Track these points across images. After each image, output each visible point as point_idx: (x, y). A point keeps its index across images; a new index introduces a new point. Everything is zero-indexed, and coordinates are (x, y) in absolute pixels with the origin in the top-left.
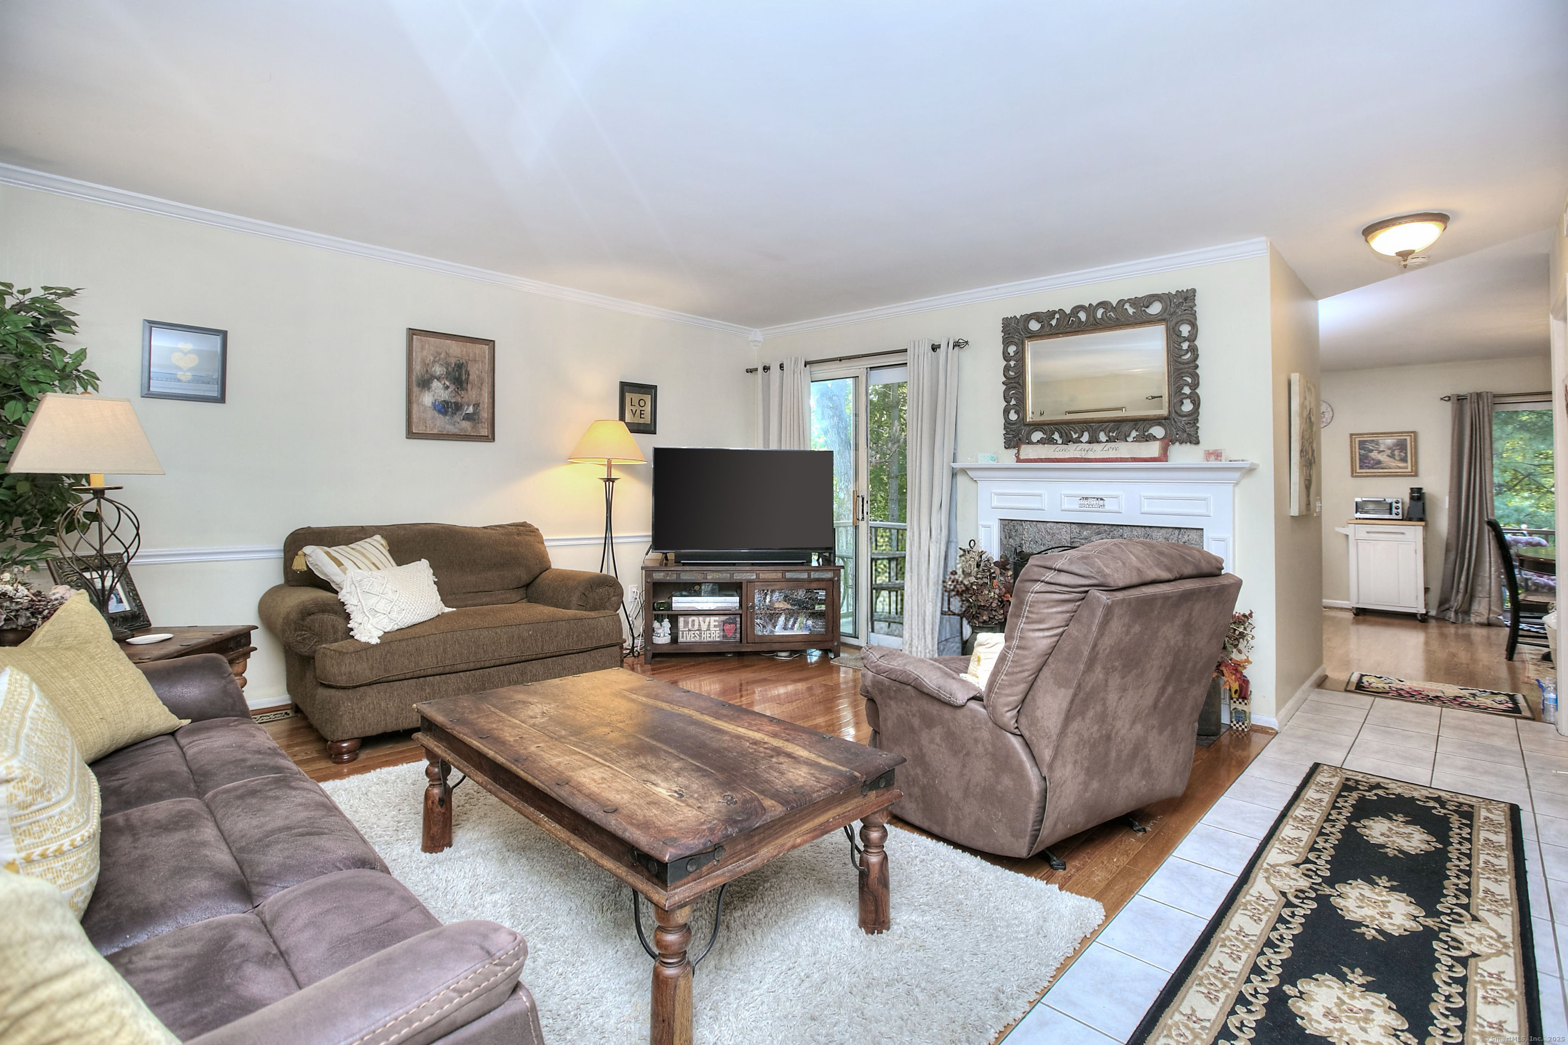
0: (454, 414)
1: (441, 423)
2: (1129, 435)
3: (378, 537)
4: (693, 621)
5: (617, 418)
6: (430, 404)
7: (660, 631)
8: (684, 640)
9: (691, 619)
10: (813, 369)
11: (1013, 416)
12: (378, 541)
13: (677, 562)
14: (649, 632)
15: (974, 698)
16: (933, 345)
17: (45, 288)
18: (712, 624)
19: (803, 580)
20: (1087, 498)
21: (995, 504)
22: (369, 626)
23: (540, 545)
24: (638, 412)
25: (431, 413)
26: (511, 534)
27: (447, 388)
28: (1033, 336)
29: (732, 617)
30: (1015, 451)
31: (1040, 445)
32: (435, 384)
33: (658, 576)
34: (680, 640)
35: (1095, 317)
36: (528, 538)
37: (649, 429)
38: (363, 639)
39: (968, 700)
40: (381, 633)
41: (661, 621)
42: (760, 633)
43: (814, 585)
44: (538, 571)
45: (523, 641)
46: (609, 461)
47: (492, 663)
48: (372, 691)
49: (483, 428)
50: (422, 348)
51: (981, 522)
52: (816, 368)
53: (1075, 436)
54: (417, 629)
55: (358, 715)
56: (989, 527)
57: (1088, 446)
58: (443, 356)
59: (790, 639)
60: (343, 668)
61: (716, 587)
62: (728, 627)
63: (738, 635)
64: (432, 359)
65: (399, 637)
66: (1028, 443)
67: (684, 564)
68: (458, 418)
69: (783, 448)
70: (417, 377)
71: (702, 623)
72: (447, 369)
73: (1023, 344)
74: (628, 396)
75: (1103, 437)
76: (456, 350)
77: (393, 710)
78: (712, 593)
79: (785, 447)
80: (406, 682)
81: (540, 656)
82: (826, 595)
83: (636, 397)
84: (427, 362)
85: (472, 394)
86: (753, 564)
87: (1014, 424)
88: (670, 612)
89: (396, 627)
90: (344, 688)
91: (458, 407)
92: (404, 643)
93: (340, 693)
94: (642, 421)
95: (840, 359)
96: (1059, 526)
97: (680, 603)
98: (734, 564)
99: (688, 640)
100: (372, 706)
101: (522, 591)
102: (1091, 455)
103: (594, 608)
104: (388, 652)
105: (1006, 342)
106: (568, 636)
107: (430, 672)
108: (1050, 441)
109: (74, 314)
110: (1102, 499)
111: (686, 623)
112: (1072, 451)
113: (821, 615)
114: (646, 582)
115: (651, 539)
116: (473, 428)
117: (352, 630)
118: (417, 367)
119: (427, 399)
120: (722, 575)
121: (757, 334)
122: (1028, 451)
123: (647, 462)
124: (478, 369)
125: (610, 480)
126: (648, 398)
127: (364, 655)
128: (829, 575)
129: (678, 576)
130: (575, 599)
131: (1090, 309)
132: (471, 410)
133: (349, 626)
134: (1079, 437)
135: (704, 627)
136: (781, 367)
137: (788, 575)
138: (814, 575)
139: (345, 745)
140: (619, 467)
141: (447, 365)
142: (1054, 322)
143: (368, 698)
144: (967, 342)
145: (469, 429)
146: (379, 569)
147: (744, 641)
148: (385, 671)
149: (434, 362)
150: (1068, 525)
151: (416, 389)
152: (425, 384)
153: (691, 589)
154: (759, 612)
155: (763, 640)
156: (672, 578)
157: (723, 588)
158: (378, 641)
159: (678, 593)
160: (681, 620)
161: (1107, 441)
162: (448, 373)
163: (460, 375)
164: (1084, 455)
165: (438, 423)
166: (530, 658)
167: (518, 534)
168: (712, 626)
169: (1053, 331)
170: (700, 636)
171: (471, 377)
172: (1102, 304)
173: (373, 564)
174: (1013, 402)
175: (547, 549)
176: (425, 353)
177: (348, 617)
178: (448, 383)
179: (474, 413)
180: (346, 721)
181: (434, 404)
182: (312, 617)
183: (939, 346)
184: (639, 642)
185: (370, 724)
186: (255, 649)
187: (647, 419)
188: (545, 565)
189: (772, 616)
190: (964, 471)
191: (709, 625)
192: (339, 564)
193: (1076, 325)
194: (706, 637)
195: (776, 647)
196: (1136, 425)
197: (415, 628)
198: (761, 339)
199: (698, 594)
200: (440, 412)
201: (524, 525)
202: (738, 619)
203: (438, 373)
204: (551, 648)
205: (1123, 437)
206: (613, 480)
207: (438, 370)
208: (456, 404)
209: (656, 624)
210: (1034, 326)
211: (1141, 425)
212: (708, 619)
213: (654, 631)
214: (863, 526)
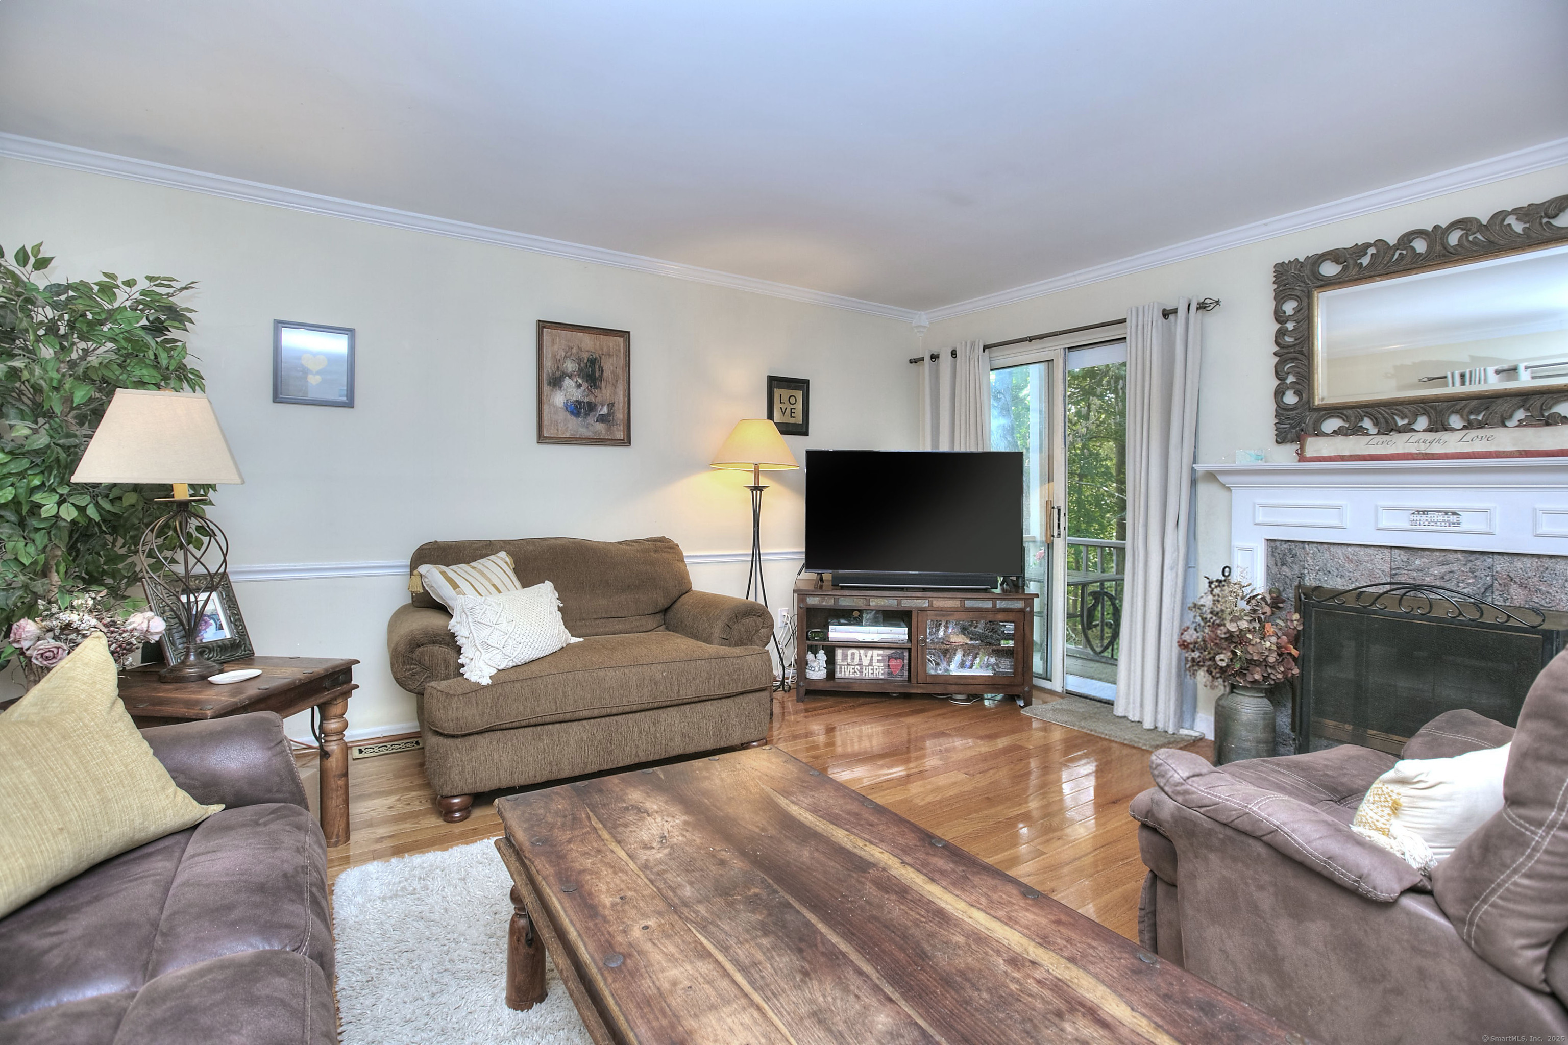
0: (587, 415)
1: (574, 426)
2: (1511, 416)
3: (503, 554)
4: (853, 654)
5: (765, 416)
6: (562, 405)
7: (815, 664)
8: (842, 675)
9: (850, 651)
10: (993, 355)
11: (1290, 398)
12: (502, 559)
13: (835, 585)
14: (801, 665)
15: (1415, 890)
16: (1164, 310)
17: (150, 279)
18: (876, 658)
19: (987, 610)
20: (1425, 512)
21: (1260, 519)
22: (482, 664)
23: (680, 564)
24: (788, 410)
25: (563, 415)
26: (647, 551)
27: (579, 386)
28: (1328, 283)
29: (899, 651)
30: (1296, 446)
31: (1340, 437)
32: (567, 382)
33: (812, 601)
34: (838, 675)
35: (1445, 246)
36: (666, 555)
37: (800, 429)
38: (473, 679)
39: (1404, 892)
40: (493, 672)
41: (815, 653)
42: (932, 672)
43: (1000, 616)
44: (677, 594)
45: (656, 683)
46: (757, 466)
47: (620, 710)
48: (483, 741)
49: (618, 430)
50: (553, 342)
51: (1236, 543)
52: (996, 352)
53: (1400, 423)
54: (535, 667)
55: (468, 768)
56: (1250, 550)
57: (1430, 436)
58: (574, 351)
59: (970, 681)
60: (450, 713)
61: (880, 616)
62: (893, 662)
63: (906, 673)
64: (563, 354)
65: (513, 677)
66: (1317, 435)
67: (843, 588)
68: (591, 419)
69: (957, 449)
70: (548, 375)
71: (863, 657)
72: (579, 365)
73: (1309, 296)
74: (777, 392)
75: (1455, 421)
76: (588, 342)
77: (506, 764)
78: (875, 622)
79: (960, 448)
80: (521, 730)
81: (676, 702)
82: (1016, 628)
83: (785, 393)
84: (558, 357)
85: (605, 393)
86: (924, 590)
87: (1292, 409)
88: (826, 643)
89: (511, 664)
90: (453, 736)
91: (591, 407)
92: (518, 685)
93: (448, 742)
94: (792, 421)
95: (1030, 339)
96: (1370, 551)
97: (837, 633)
98: (902, 589)
99: (847, 675)
100: (483, 758)
101: (659, 617)
102: (1437, 449)
103: (740, 643)
104: (500, 694)
105: (1280, 297)
106: (708, 679)
107: (548, 719)
108: (1356, 430)
109: (192, 311)
110: (1454, 513)
111: (845, 657)
112: (1399, 443)
113: (1008, 653)
114: (799, 607)
115: (804, 556)
116: (609, 430)
117: (463, 666)
118: (548, 364)
119: (559, 399)
120: (888, 602)
121: (923, 318)
122: (1315, 446)
123: (798, 468)
124: (612, 365)
125: (757, 488)
126: (799, 394)
127: (473, 700)
128: (1020, 605)
129: (836, 601)
130: (717, 632)
131: (1436, 235)
132: (605, 410)
133: (460, 661)
134: (1409, 424)
135: (866, 662)
136: (954, 354)
137: (968, 604)
138: (1000, 604)
139: (456, 800)
140: (766, 473)
141: (580, 360)
142: (1365, 261)
143: (479, 748)
144: (1218, 302)
145: (604, 432)
146: (500, 592)
147: (914, 680)
148: (497, 717)
149: (565, 357)
150: (1386, 551)
151: (546, 388)
152: (556, 382)
153: (850, 616)
154: (932, 646)
155: (938, 680)
156: (829, 603)
157: (889, 617)
158: (490, 682)
159: (835, 621)
160: (839, 652)
161: (1465, 427)
162: (580, 370)
163: (593, 371)
164: (1423, 448)
165: (570, 426)
166: (664, 704)
167: (656, 551)
168: (875, 660)
169: (1366, 273)
170: (861, 672)
171: (604, 374)
172: (1462, 224)
173: (494, 586)
174: (1291, 379)
175: (689, 568)
176: (556, 347)
177: (459, 650)
178: (580, 381)
179: (609, 414)
180: (455, 774)
181: (566, 405)
182: (420, 649)
183: (1175, 311)
184: (790, 672)
185: (481, 779)
186: (357, 687)
187: (799, 419)
188: (685, 589)
189: (947, 652)
190: (1212, 476)
191: (871, 660)
192: (455, 586)
193: (1408, 259)
194: (868, 674)
195: (952, 689)
196: (1525, 401)
197: (532, 666)
198: (927, 324)
199: (858, 622)
200: (572, 413)
201: (662, 540)
202: (906, 654)
203: (570, 370)
204: (689, 693)
205: (1497, 417)
206: (761, 489)
207: (570, 366)
208: (589, 403)
209: (810, 656)
210: (1329, 269)
211: (1537, 402)
212: (870, 652)
213: (807, 664)
214: (1060, 546)
